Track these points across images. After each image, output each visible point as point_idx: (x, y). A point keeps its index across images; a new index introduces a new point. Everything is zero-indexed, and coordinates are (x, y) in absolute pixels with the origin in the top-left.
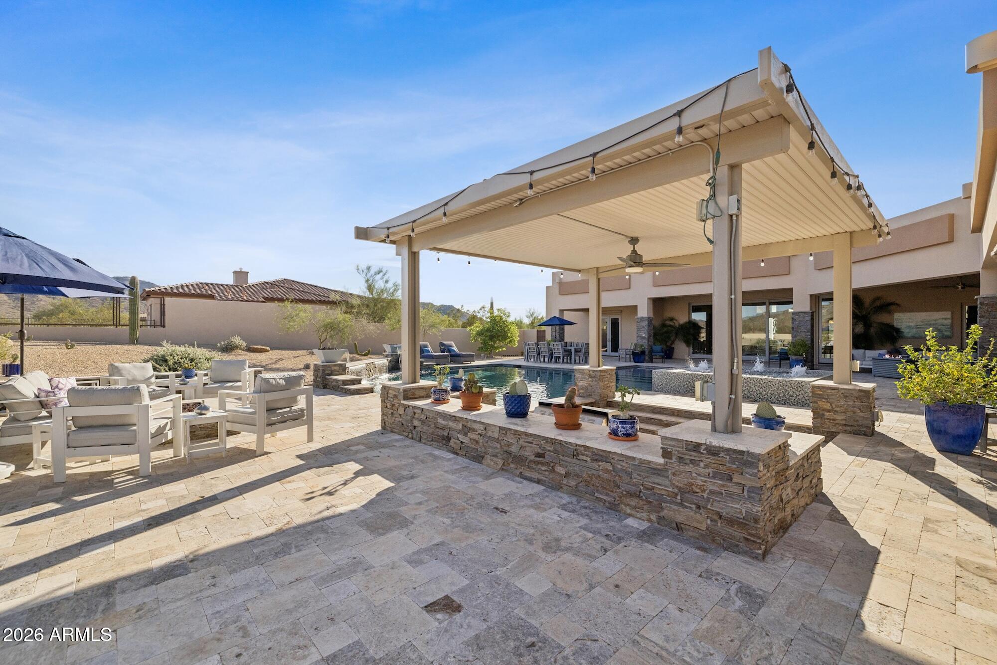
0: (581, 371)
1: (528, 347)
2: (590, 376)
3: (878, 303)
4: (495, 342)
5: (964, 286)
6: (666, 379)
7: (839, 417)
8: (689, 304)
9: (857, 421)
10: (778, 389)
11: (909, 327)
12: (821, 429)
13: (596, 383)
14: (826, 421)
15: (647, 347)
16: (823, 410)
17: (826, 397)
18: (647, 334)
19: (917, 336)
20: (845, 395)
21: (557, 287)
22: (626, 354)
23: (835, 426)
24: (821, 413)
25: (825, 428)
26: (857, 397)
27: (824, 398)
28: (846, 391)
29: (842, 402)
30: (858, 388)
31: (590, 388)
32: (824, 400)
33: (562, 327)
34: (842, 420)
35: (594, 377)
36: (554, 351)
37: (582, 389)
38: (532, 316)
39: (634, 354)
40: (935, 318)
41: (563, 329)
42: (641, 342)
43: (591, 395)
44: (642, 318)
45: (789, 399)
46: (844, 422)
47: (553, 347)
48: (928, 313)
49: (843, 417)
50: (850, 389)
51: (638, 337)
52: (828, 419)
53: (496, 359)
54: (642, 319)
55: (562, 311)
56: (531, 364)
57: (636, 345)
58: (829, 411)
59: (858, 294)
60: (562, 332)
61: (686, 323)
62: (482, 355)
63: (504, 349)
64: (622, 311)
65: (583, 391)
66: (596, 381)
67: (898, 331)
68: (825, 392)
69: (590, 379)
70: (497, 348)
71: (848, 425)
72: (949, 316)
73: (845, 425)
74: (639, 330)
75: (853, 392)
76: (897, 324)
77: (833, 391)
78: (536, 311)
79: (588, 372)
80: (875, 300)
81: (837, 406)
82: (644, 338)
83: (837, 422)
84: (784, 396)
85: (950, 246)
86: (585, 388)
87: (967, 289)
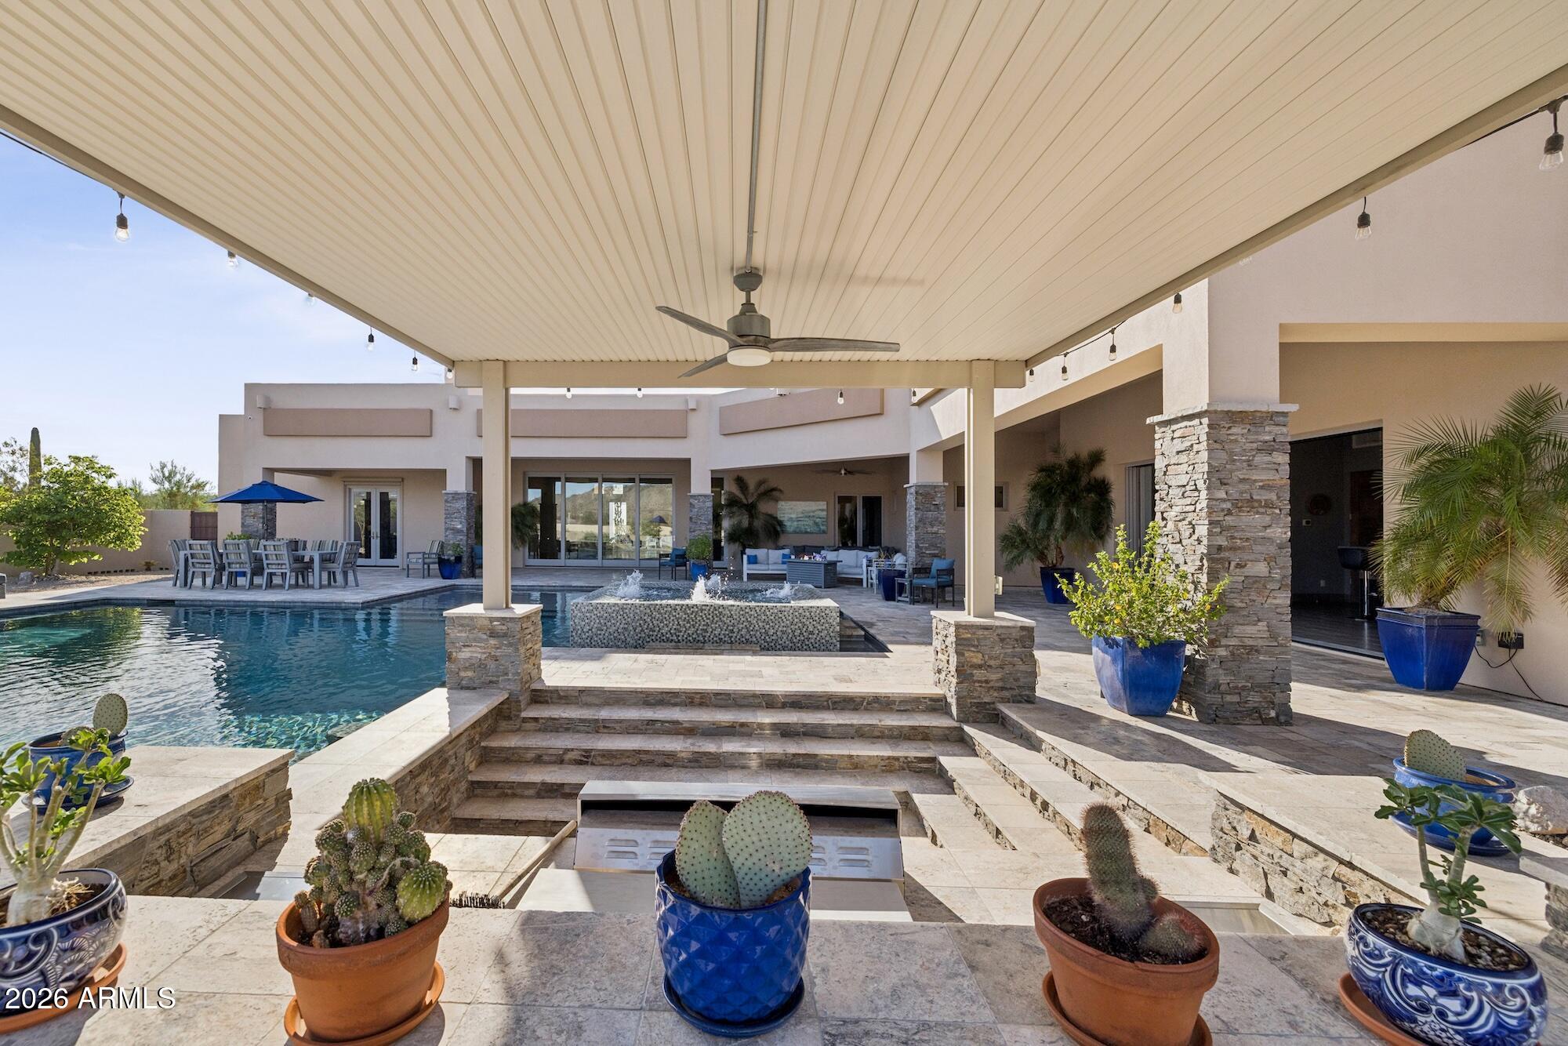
0: (466, 622)
1: (188, 552)
2: (493, 634)
3: (762, 489)
4: (64, 541)
5: (848, 472)
6: (599, 617)
7: (994, 676)
8: (524, 473)
9: (1017, 680)
10: (792, 623)
11: (791, 519)
12: (969, 701)
13: (510, 650)
14: (977, 684)
15: (465, 549)
16: (972, 666)
17: (976, 643)
18: (465, 524)
19: (798, 530)
20: (1003, 636)
21: (259, 418)
22: (424, 564)
23: (988, 691)
24: (969, 672)
25: (975, 698)
26: (1017, 640)
27: (973, 646)
28: (1003, 631)
29: (997, 650)
30: (1020, 624)
31: (492, 665)
32: (973, 649)
33: (269, 505)
34: (997, 681)
35: (505, 635)
36: (265, 562)
37: (466, 669)
38: (169, 478)
39: (442, 562)
40: (814, 508)
41: (273, 512)
42: (452, 540)
43: (496, 682)
44: (456, 494)
45: (808, 639)
46: (1000, 684)
47: (264, 553)
48: (808, 503)
49: (999, 676)
50: (1008, 627)
51: (447, 529)
52: (979, 682)
53: (70, 584)
54: (456, 496)
55: (270, 471)
56: (197, 593)
57: (442, 546)
58: (980, 667)
59: (740, 475)
60: (269, 517)
61: (520, 505)
62: (22, 575)
63: (96, 558)
64: (403, 479)
65: (470, 674)
66: (510, 645)
67: (780, 523)
68: (974, 634)
69: (492, 642)
70: (74, 554)
71: (1006, 689)
72: (825, 507)
73: (1002, 689)
74: (449, 516)
75: (1013, 630)
76: (780, 516)
77: (986, 633)
78: (179, 468)
79: (487, 622)
80: (760, 483)
81: (991, 658)
82: (459, 531)
83: (991, 684)
84: (801, 633)
85: (881, 419)
86: (481, 666)
87: (849, 475)
